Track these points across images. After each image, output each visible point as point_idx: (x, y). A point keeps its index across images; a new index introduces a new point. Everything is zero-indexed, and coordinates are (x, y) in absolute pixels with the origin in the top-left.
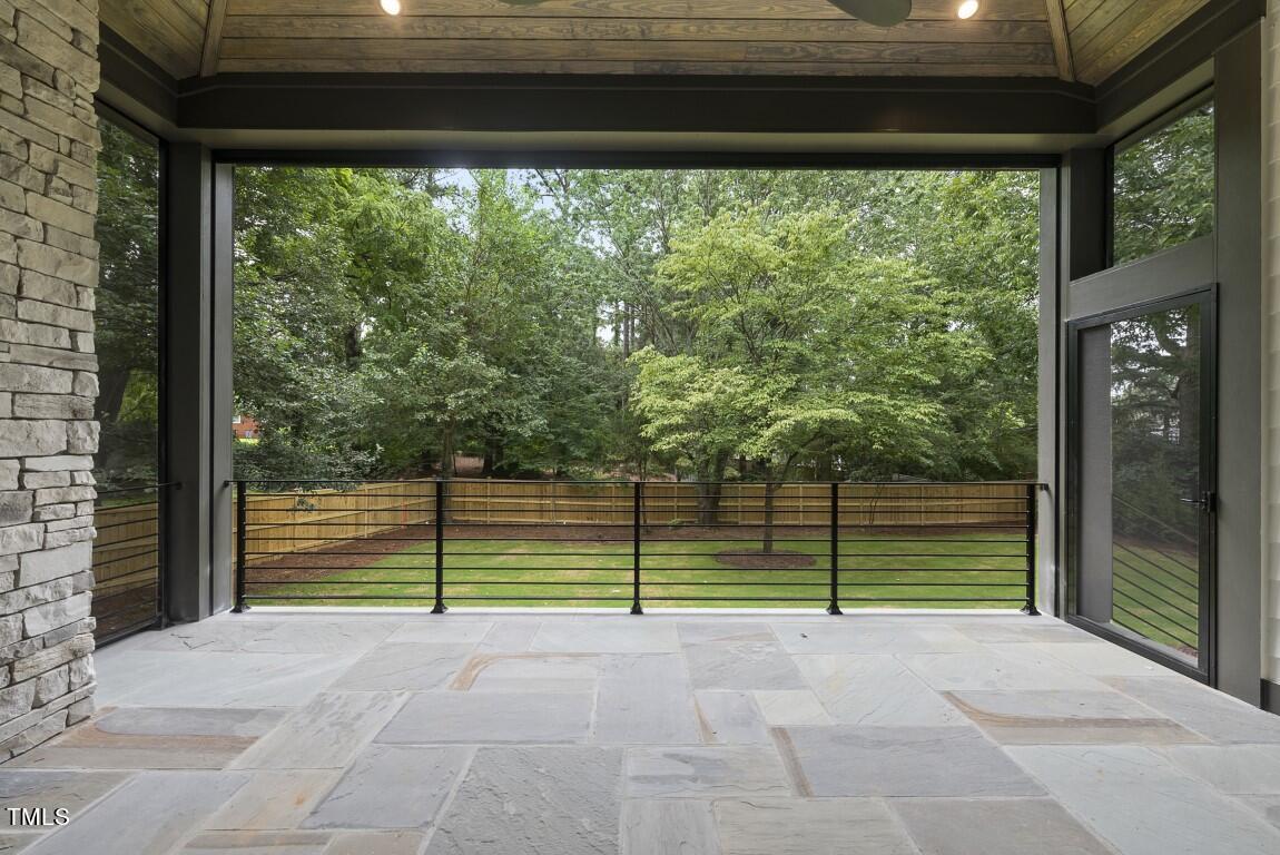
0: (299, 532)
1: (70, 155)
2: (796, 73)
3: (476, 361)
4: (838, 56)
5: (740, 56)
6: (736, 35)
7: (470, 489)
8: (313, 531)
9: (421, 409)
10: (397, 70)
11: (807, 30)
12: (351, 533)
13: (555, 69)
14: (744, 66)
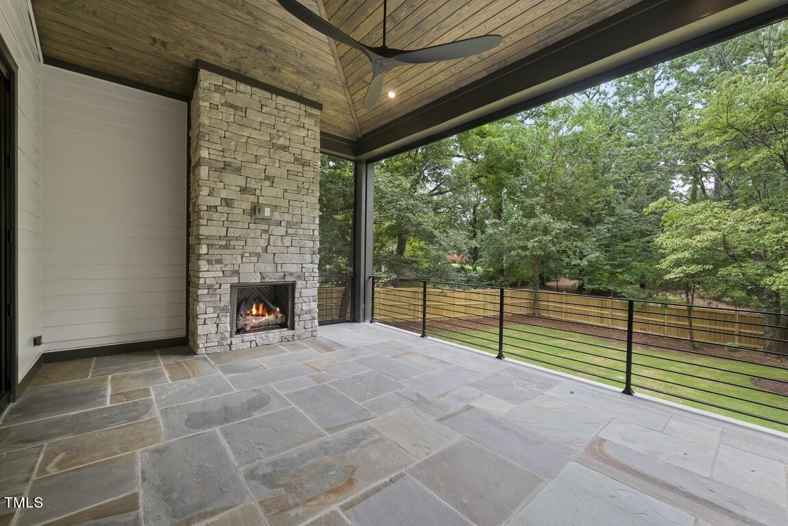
0: (456, 308)
1: (313, 183)
2: (578, 30)
3: (546, 218)
4: (600, 8)
5: (536, 41)
6: (525, 35)
7: (552, 297)
8: (463, 309)
9: (514, 249)
10: (404, 114)
11: (566, 9)
12: (481, 313)
13: (454, 89)
14: (542, 43)
